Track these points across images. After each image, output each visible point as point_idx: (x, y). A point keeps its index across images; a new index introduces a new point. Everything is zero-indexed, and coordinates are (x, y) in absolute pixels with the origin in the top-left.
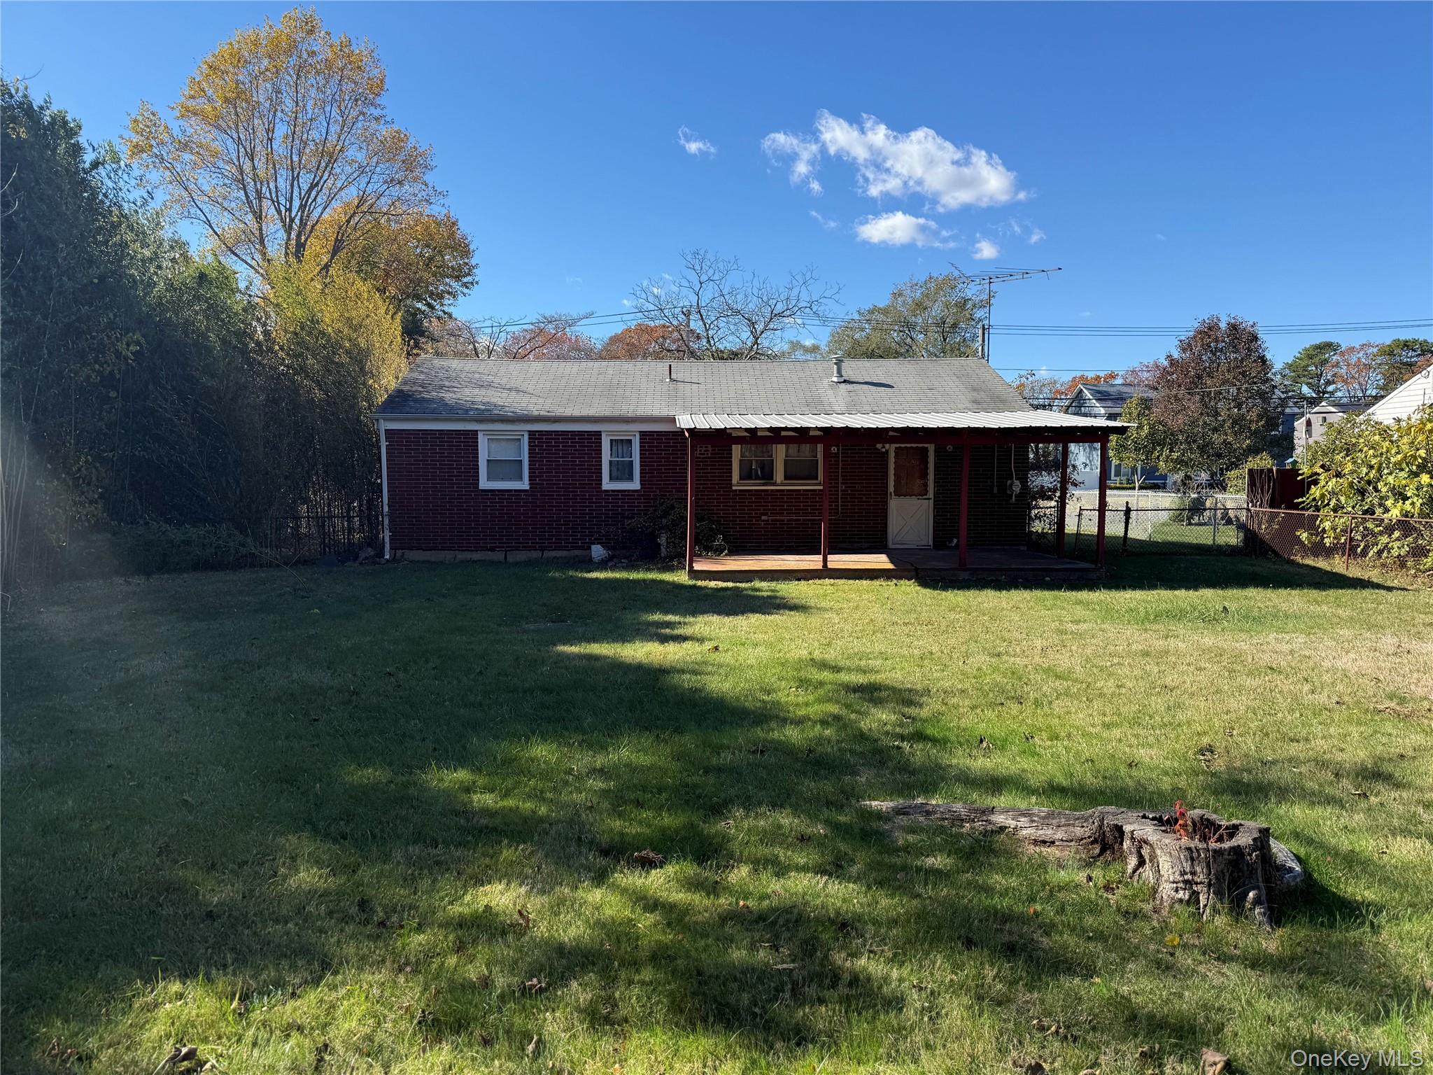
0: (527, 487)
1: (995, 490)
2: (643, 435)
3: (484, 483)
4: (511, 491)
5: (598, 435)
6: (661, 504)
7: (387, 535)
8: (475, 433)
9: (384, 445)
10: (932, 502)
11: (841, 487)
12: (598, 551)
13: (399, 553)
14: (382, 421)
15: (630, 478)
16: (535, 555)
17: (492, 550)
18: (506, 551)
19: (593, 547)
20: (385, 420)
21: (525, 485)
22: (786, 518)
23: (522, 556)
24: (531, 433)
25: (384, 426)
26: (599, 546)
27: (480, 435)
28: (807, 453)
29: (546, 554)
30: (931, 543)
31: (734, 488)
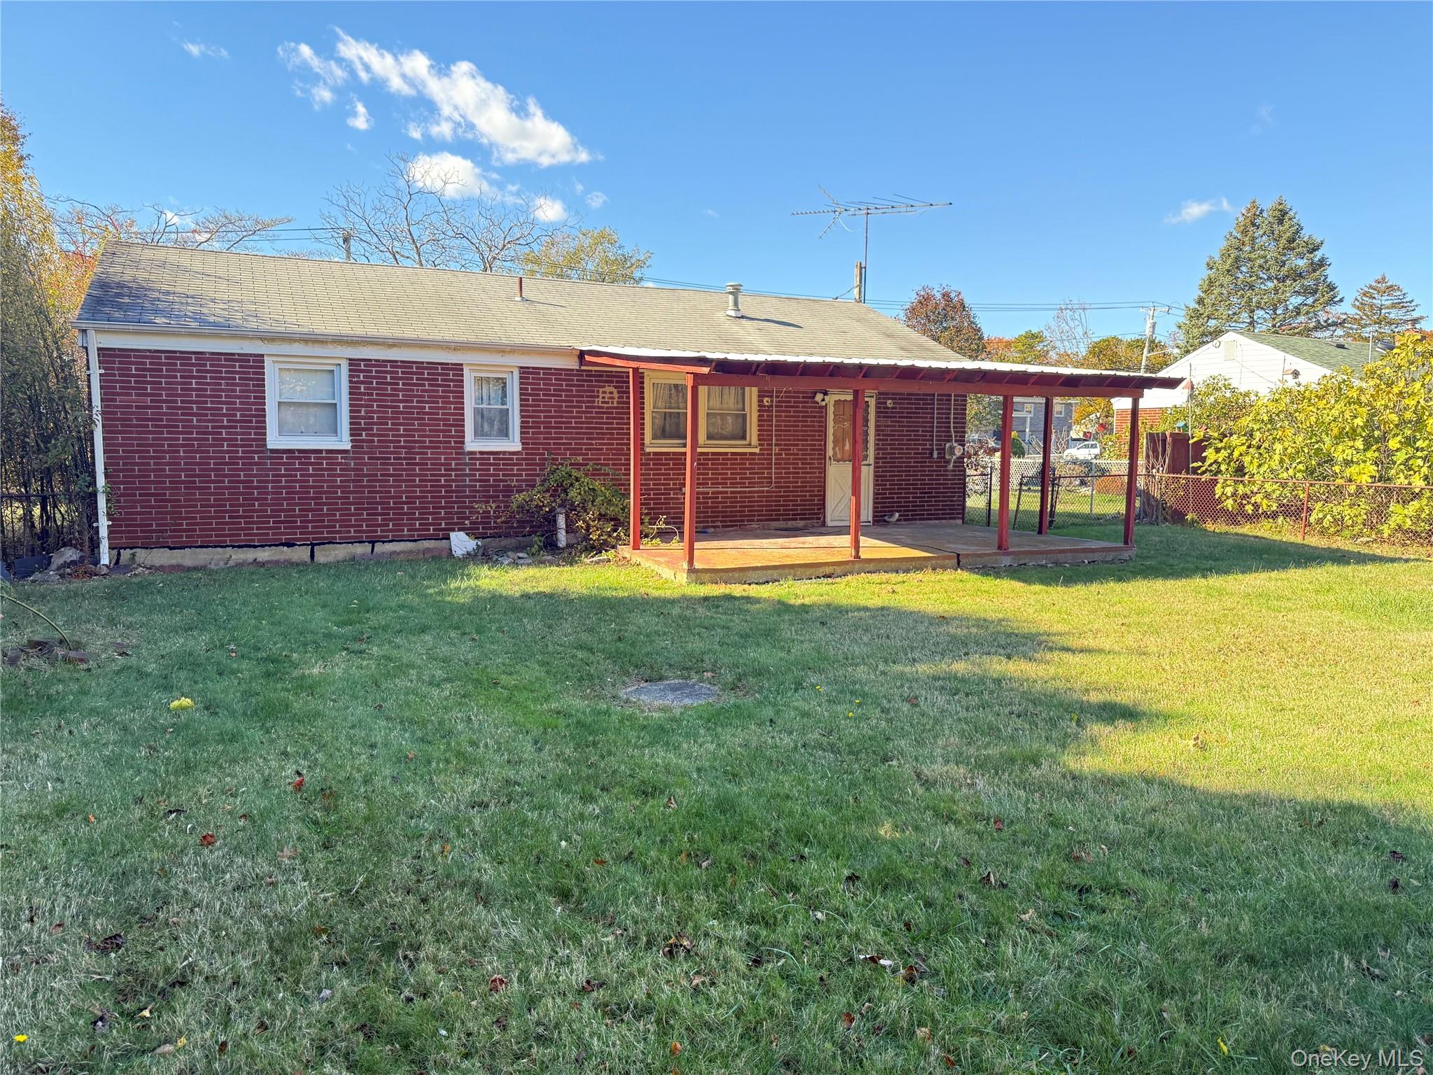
0: (347, 446)
1: (935, 455)
2: (525, 372)
3: (275, 440)
4: (320, 451)
5: (458, 368)
6: (553, 472)
7: (103, 524)
8: (259, 359)
9: (96, 372)
10: (872, 468)
11: (775, 450)
12: (461, 542)
13: (126, 554)
14: (91, 333)
15: (504, 433)
16: (362, 549)
17: (289, 544)
18: (313, 545)
19: (453, 535)
20: (98, 331)
21: (344, 442)
22: (710, 490)
23: (339, 552)
24: (353, 363)
25: (97, 341)
26: (462, 534)
27: (268, 362)
28: (732, 405)
29: (379, 548)
30: (870, 519)
31: (648, 450)
